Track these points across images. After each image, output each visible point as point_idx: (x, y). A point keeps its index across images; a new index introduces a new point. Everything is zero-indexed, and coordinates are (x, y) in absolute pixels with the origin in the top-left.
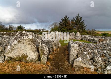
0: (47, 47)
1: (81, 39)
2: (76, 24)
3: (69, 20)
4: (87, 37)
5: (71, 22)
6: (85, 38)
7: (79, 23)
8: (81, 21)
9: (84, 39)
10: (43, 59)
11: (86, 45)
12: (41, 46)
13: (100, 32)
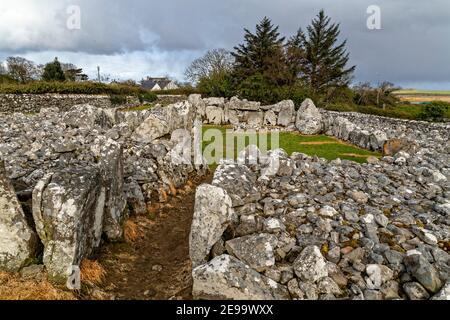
0: (71, 201)
1: (321, 133)
2: (310, 58)
3: (278, 38)
4: (344, 125)
5: (290, 49)
6: (335, 127)
7: (324, 55)
8: (333, 47)
9: (329, 133)
10: (55, 258)
11: (304, 173)
12: (39, 194)
13: (416, 95)
